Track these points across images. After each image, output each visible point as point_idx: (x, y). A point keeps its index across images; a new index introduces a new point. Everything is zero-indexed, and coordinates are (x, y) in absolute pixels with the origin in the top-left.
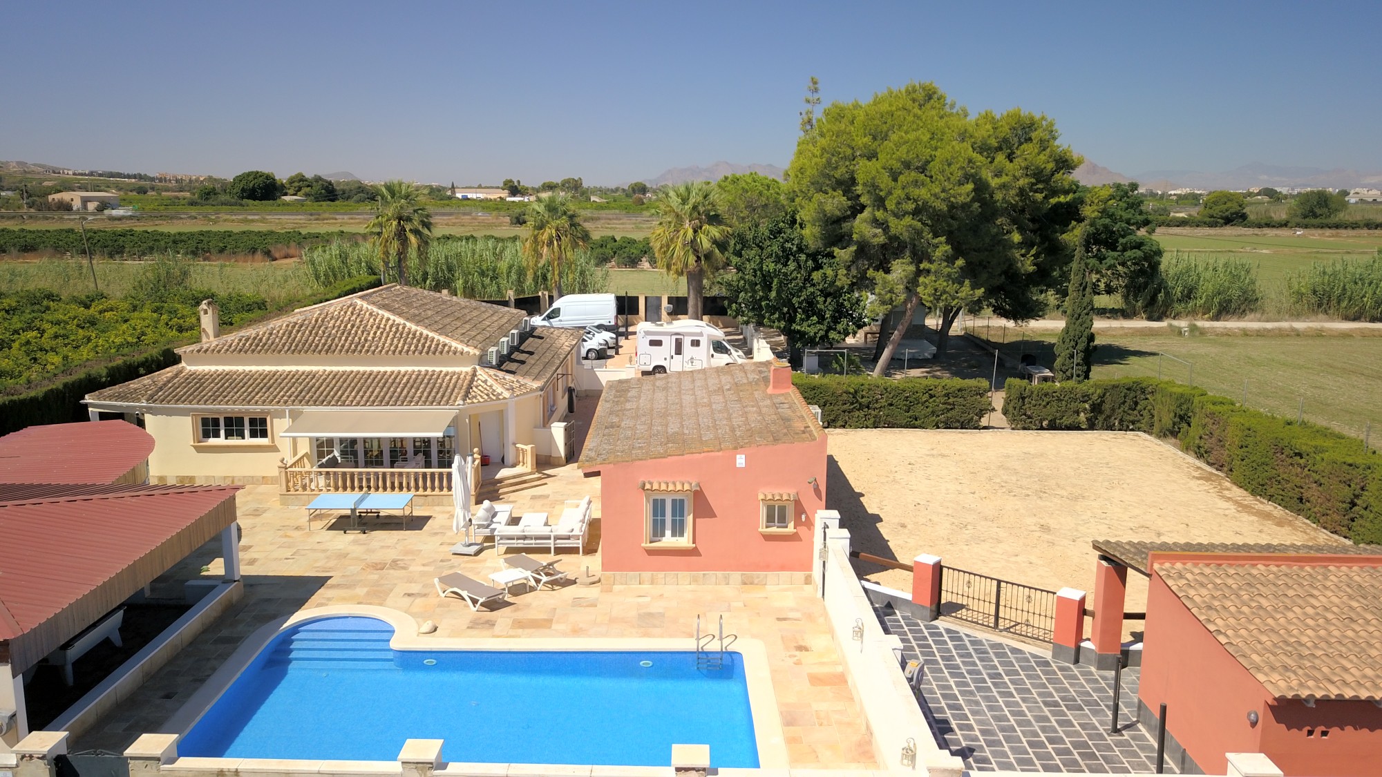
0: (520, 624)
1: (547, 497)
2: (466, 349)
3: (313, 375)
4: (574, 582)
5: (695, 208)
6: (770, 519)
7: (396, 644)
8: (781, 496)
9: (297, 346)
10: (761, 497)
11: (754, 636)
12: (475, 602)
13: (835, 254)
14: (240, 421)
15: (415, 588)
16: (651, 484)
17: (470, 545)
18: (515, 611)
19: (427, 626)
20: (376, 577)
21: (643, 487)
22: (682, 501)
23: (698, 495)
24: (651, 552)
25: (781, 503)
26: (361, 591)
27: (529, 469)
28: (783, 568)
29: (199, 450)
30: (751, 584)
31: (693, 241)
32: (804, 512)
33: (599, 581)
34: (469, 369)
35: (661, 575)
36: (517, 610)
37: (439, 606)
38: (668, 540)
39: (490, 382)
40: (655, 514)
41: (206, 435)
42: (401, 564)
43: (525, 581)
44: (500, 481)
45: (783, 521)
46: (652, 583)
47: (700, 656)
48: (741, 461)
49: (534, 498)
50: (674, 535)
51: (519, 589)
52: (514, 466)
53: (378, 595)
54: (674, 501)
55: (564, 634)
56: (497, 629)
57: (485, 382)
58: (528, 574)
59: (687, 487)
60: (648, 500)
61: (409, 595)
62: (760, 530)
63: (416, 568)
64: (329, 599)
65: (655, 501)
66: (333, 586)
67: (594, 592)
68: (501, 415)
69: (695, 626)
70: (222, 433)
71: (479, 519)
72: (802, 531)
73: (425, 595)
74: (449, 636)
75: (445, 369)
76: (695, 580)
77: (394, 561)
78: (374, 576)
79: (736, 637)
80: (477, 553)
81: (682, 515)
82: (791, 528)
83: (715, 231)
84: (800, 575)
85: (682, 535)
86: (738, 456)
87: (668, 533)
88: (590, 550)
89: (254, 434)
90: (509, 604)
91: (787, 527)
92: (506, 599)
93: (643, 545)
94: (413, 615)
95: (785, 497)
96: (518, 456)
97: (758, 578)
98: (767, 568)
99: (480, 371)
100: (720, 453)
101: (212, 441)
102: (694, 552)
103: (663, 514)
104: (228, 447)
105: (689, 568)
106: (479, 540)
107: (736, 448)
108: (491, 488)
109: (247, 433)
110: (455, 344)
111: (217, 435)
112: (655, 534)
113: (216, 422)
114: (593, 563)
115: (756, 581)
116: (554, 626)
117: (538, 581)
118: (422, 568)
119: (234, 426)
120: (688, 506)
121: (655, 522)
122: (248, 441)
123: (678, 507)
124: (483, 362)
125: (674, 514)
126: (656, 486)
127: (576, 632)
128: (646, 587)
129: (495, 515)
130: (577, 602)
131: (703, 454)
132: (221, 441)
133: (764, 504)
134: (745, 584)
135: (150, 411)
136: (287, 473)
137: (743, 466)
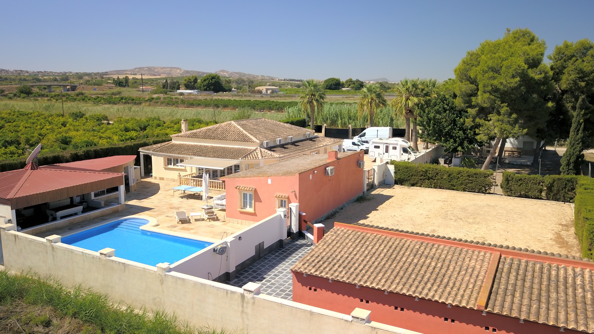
0: (183, 228)
2: (257, 141)
3: (206, 147)
4: (219, 220)
6: (281, 205)
7: (142, 227)
8: (282, 196)
9: (206, 136)
10: (275, 196)
13: (468, 112)
14: (177, 160)
17: (208, 206)
19: (155, 224)
21: (237, 188)
22: (252, 195)
23: (256, 193)
24: (242, 213)
25: (284, 199)
26: (156, 213)
29: (166, 169)
32: (290, 203)
33: (225, 221)
34: (254, 148)
35: (244, 221)
36: (190, 225)
38: (248, 209)
39: (259, 153)
40: (244, 199)
41: (168, 164)
45: (285, 206)
46: (241, 224)
48: (269, 181)
53: (160, 215)
54: (250, 195)
56: (177, 229)
57: (257, 153)
59: (253, 189)
60: (241, 194)
61: (167, 216)
62: (276, 209)
64: (144, 214)
65: (244, 194)
67: (220, 224)
70: (172, 164)
75: (249, 148)
81: (252, 200)
85: (251, 207)
87: (248, 206)
90: (190, 223)
92: (191, 221)
93: (238, 209)
100: (263, 178)
101: (170, 166)
102: (254, 214)
103: (247, 199)
104: (173, 168)
105: (253, 220)
107: (268, 176)
110: (254, 139)
111: (171, 165)
112: (243, 206)
113: (171, 160)
119: (175, 162)
120: (253, 197)
121: (244, 202)
123: (251, 197)
124: (261, 145)
125: (250, 200)
126: (241, 188)
128: (239, 225)
130: (210, 226)
131: (257, 178)
133: (277, 199)
135: (154, 155)
136: (180, 178)
137: (270, 183)
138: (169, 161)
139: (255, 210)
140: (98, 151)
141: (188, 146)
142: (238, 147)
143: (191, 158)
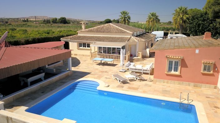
0: (130, 88)
1: (144, 63)
2: (130, 32)
3: (100, 37)
4: (146, 80)
5: (183, 11)
6: (205, 69)
7: (98, 88)
8: (210, 62)
9: (98, 31)
10: (203, 62)
11: (199, 101)
12: (120, 81)
14: (85, 44)
15: (108, 77)
16: (169, 56)
17: (123, 70)
18: (130, 85)
19: (107, 85)
20: (101, 74)
21: (167, 57)
22: (178, 62)
23: (183, 60)
24: (168, 75)
25: (209, 65)
26: (96, 76)
27: (140, 58)
28: (207, 83)
30: (197, 87)
31: (182, 18)
32: (217, 68)
33: (153, 81)
34: (130, 37)
36: (130, 84)
37: (112, 81)
38: (173, 72)
39: (134, 39)
40: (169, 65)
41: (79, 46)
42: (107, 72)
43: (133, 78)
44: (134, 59)
45: (209, 70)
46: (167, 83)
47: (181, 104)
49: (140, 63)
50: (174, 71)
51: (131, 80)
52: (137, 57)
53: (99, 77)
54: (175, 62)
55: (141, 92)
56: (124, 88)
57: (133, 39)
58: (135, 77)
59: (179, 58)
60: (168, 61)
61: (106, 78)
62: (201, 72)
63: (110, 73)
64: (89, 77)
65: (170, 61)
66: (91, 74)
67: (151, 83)
68: (135, 45)
69: (180, 95)
70: (82, 46)
71: (126, 65)
72: (215, 74)
73: (110, 78)
74: (111, 88)
75: (125, 36)
76: (179, 84)
77: (106, 71)
78: (100, 73)
79: (193, 101)
80: (125, 72)
81: (177, 66)
82: (212, 72)
83: (187, 16)
84: (213, 86)
85: (177, 71)
86: (196, 50)
88: (152, 74)
89: (88, 47)
90: (128, 83)
91: (210, 72)
92: (128, 82)
93: (166, 73)
94: (105, 82)
95: (211, 63)
96: (138, 55)
97: (199, 85)
98: (202, 83)
99: (132, 37)
100: (191, 49)
101: (81, 48)
103: (172, 65)
105: (178, 80)
106: (126, 69)
107: (196, 48)
108: (132, 60)
109: (86, 47)
110: (128, 31)
111: (81, 47)
112: (169, 70)
113: (81, 44)
114: (152, 77)
115: (198, 86)
116: (139, 90)
117: (137, 79)
118: (111, 73)
119: (84, 45)
120: (179, 63)
121: (169, 67)
122: (87, 48)
123: (176, 64)
124: (133, 35)
125: (175, 65)
126: (170, 57)
127: (144, 92)
128: (165, 84)
129: (130, 65)
130: (146, 85)
131: (185, 49)
132: (82, 48)
133: (203, 65)
134: (195, 86)
135: (70, 41)
136: (92, 54)
137: (198, 53)
138: (80, 45)
139: (181, 73)
143: (94, 43)
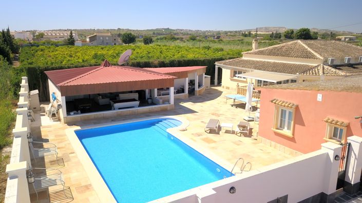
6: (335, 135)
8: (338, 122)
10: (326, 120)
14: (241, 72)
16: (277, 101)
17: (250, 118)
21: (272, 101)
23: (298, 111)
24: (276, 134)
25: (340, 127)
29: (232, 80)
33: (257, 139)
38: (286, 131)
40: (282, 117)
45: (341, 138)
54: (290, 112)
62: (325, 139)
65: (282, 111)
76: (292, 154)
85: (290, 130)
86: (319, 95)
87: (286, 128)
93: (272, 129)
100: (310, 92)
101: (235, 78)
102: (292, 139)
103: (285, 118)
104: (237, 80)
105: (290, 147)
107: (319, 91)
111: (236, 76)
112: (281, 126)
120: (293, 116)
121: (281, 121)
122: (242, 79)
124: (325, 63)
133: (329, 125)
135: (224, 68)
137: (321, 100)
138: (235, 73)
139: (293, 135)
140: (181, 61)
141: (253, 61)
142: (299, 63)
143: (252, 71)
